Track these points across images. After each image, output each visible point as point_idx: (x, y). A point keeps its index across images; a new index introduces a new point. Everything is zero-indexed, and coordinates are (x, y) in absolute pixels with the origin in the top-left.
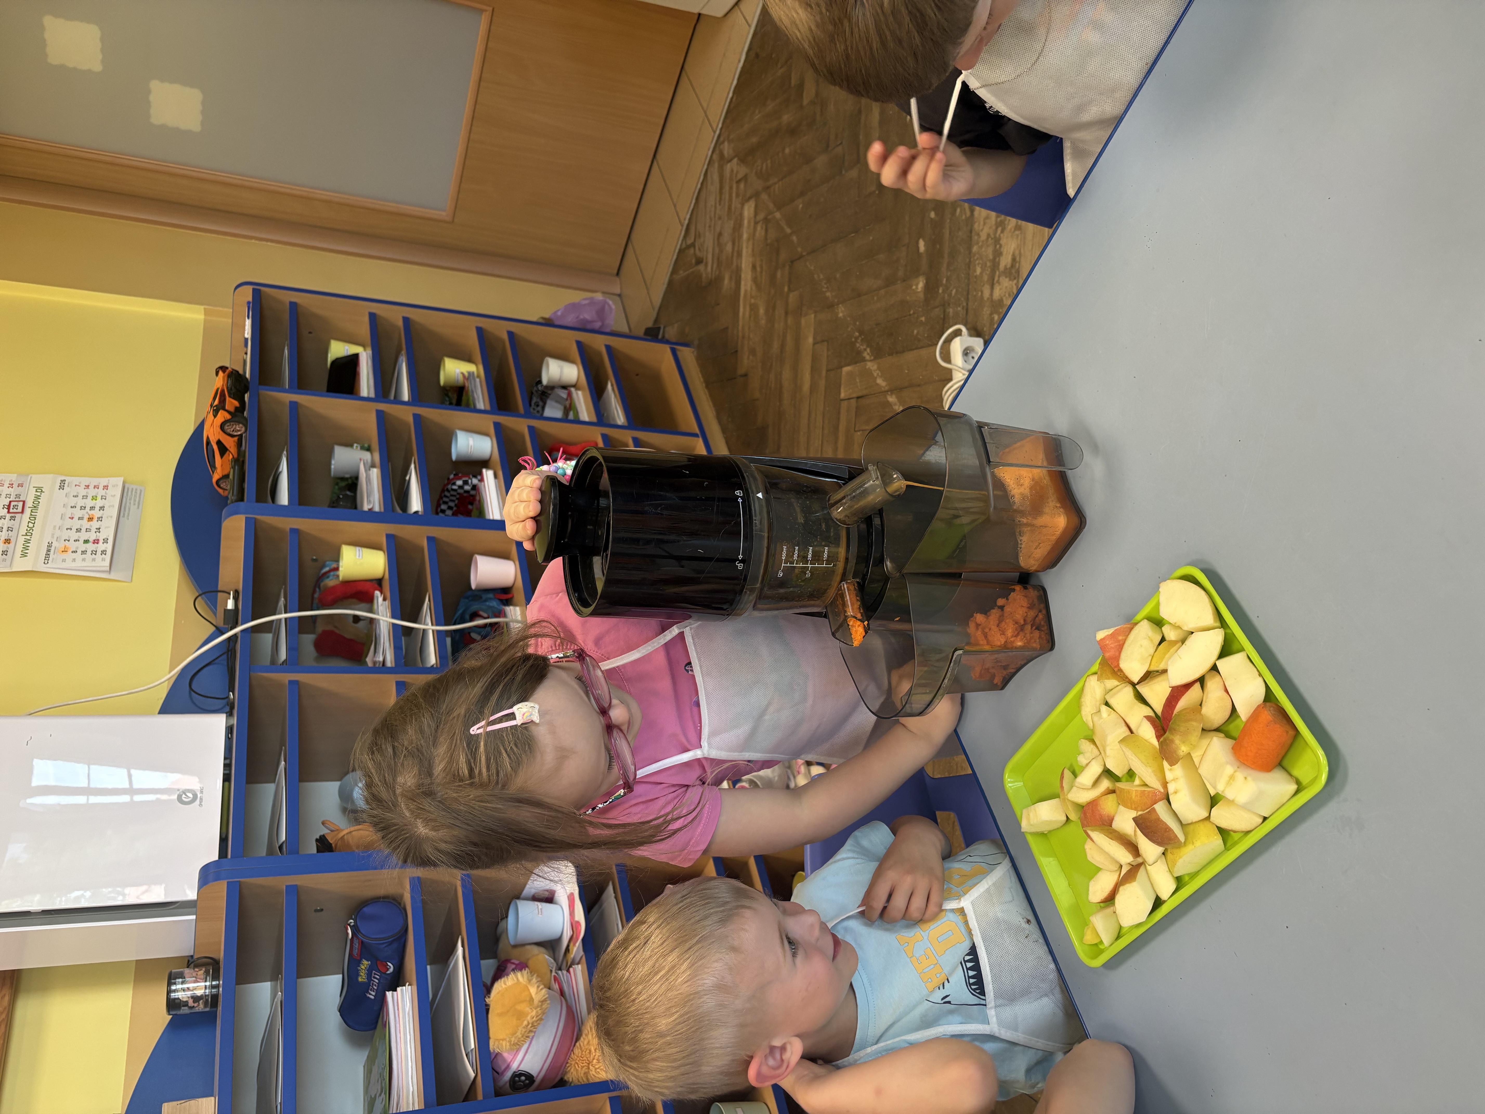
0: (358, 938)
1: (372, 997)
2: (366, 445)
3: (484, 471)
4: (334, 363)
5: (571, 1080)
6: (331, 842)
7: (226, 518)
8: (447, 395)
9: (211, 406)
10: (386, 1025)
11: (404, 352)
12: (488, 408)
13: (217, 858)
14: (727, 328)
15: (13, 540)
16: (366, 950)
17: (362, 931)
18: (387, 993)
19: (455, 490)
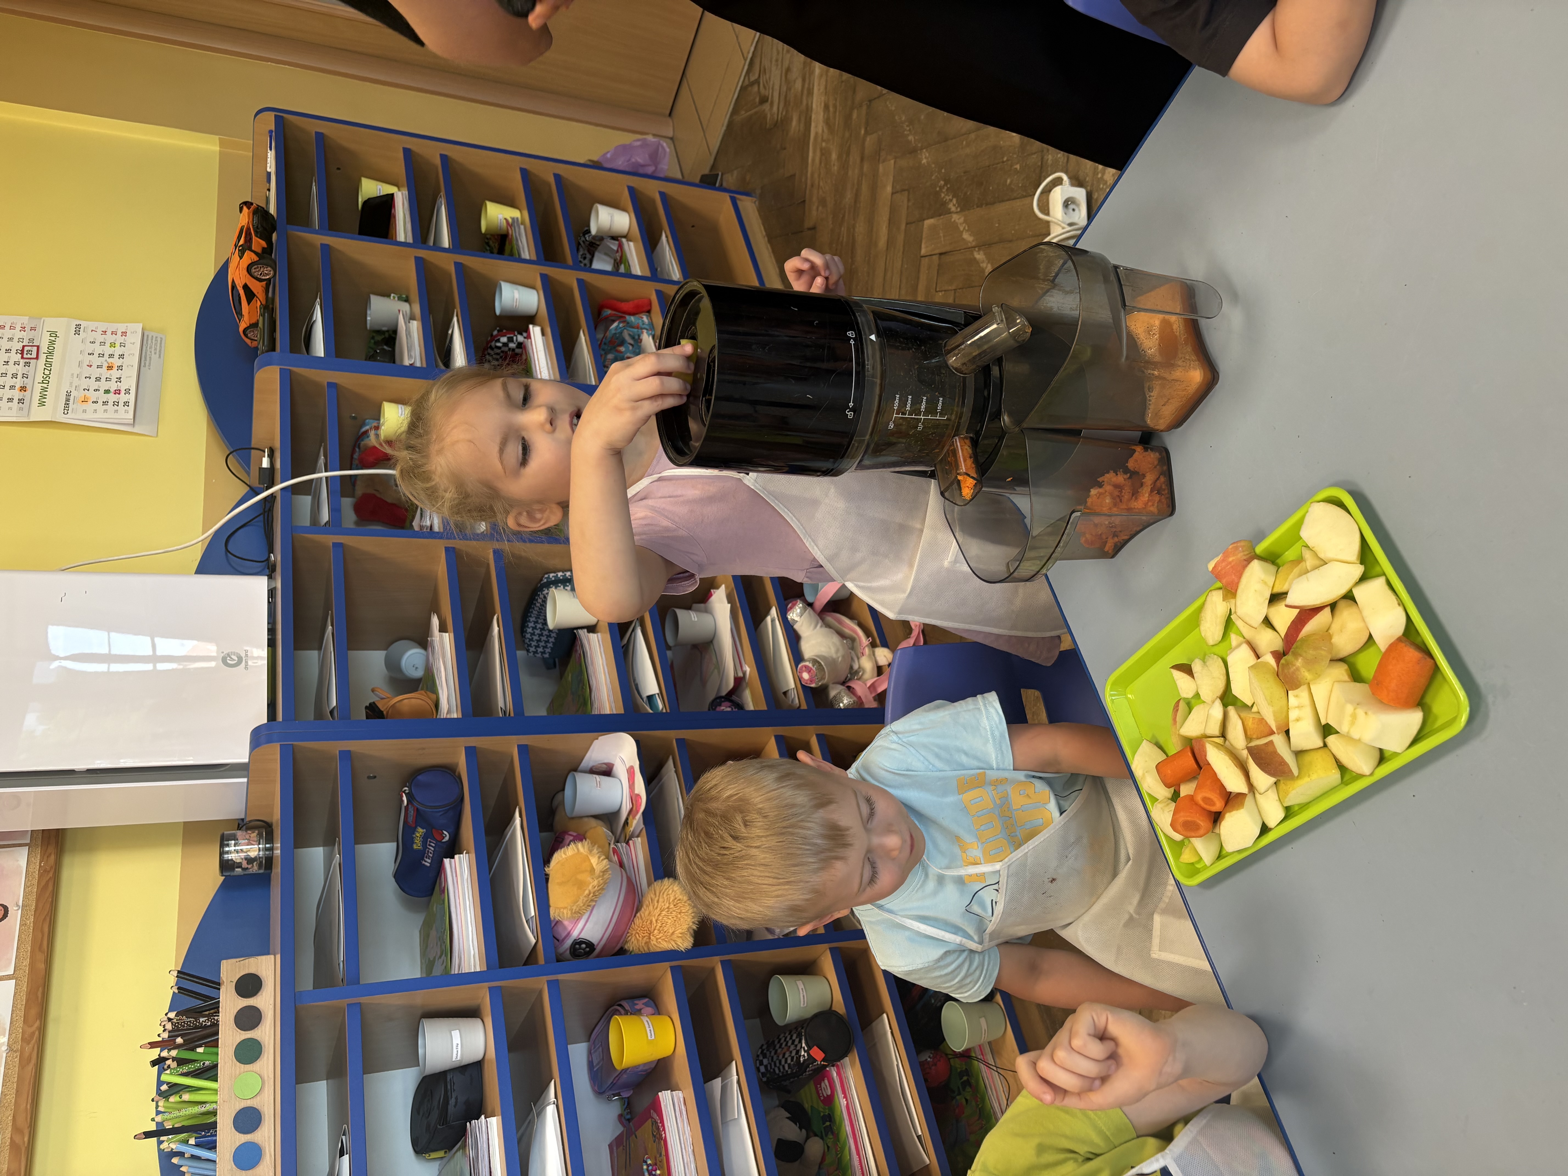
0: (412, 804)
1: (428, 865)
2: (404, 296)
3: (531, 326)
4: (367, 203)
5: (631, 949)
6: (382, 710)
7: (258, 370)
8: (488, 244)
9: (236, 246)
10: (444, 890)
11: (442, 194)
12: (534, 258)
13: (266, 721)
14: (794, 175)
15: (29, 388)
16: (421, 818)
17: (418, 799)
18: (445, 860)
19: (499, 348)
